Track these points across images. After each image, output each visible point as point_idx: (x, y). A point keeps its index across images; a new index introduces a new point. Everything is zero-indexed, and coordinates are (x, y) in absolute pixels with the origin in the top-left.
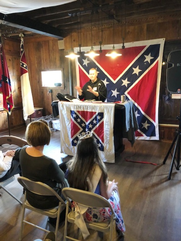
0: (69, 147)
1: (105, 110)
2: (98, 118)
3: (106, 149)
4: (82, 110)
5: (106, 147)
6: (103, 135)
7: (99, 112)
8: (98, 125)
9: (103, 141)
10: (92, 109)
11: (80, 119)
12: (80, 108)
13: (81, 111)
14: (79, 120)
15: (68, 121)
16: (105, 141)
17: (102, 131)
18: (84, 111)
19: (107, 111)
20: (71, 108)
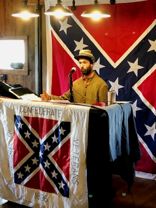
0: (9, 186)
1: (73, 117)
2: (61, 131)
3: (72, 193)
4: (34, 115)
5: (73, 190)
6: (69, 165)
7: (63, 120)
8: (60, 146)
9: (68, 177)
10: (50, 115)
11: (30, 132)
12: (31, 112)
13: (32, 117)
14: (28, 134)
15: (10, 135)
16: (71, 178)
17: (67, 158)
18: (38, 118)
19: (75, 119)
20: (16, 110)
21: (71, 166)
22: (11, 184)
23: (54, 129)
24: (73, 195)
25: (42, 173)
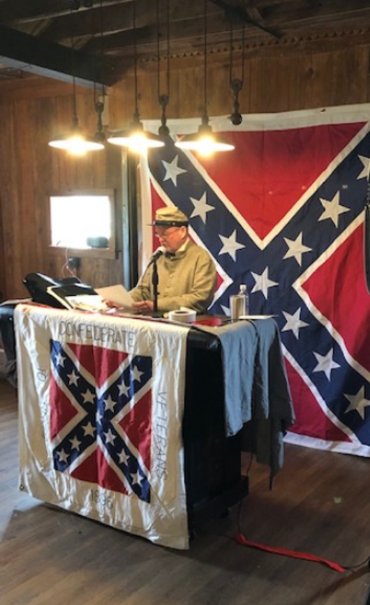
0: (45, 474)
1: (157, 348)
2: (135, 375)
3: (156, 494)
4: (85, 341)
5: (157, 488)
6: (150, 441)
7: (138, 353)
8: (132, 403)
9: (148, 463)
10: (114, 342)
11: (77, 374)
12: (79, 334)
13: (80, 344)
14: (74, 378)
15: (43, 378)
16: (153, 469)
17: (147, 427)
18: (92, 346)
19: (160, 351)
20: (52, 330)
21: (153, 443)
22: (48, 471)
23: (121, 369)
24: (158, 498)
25: (102, 455)
